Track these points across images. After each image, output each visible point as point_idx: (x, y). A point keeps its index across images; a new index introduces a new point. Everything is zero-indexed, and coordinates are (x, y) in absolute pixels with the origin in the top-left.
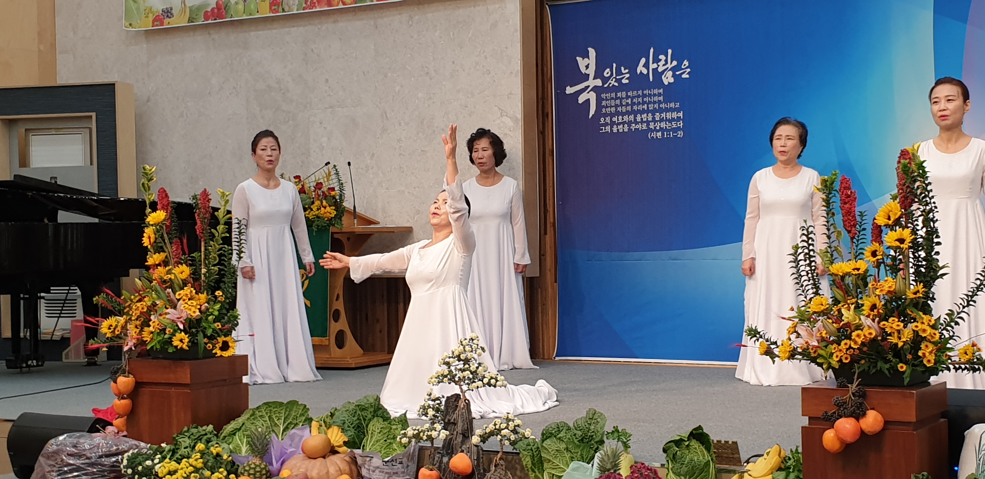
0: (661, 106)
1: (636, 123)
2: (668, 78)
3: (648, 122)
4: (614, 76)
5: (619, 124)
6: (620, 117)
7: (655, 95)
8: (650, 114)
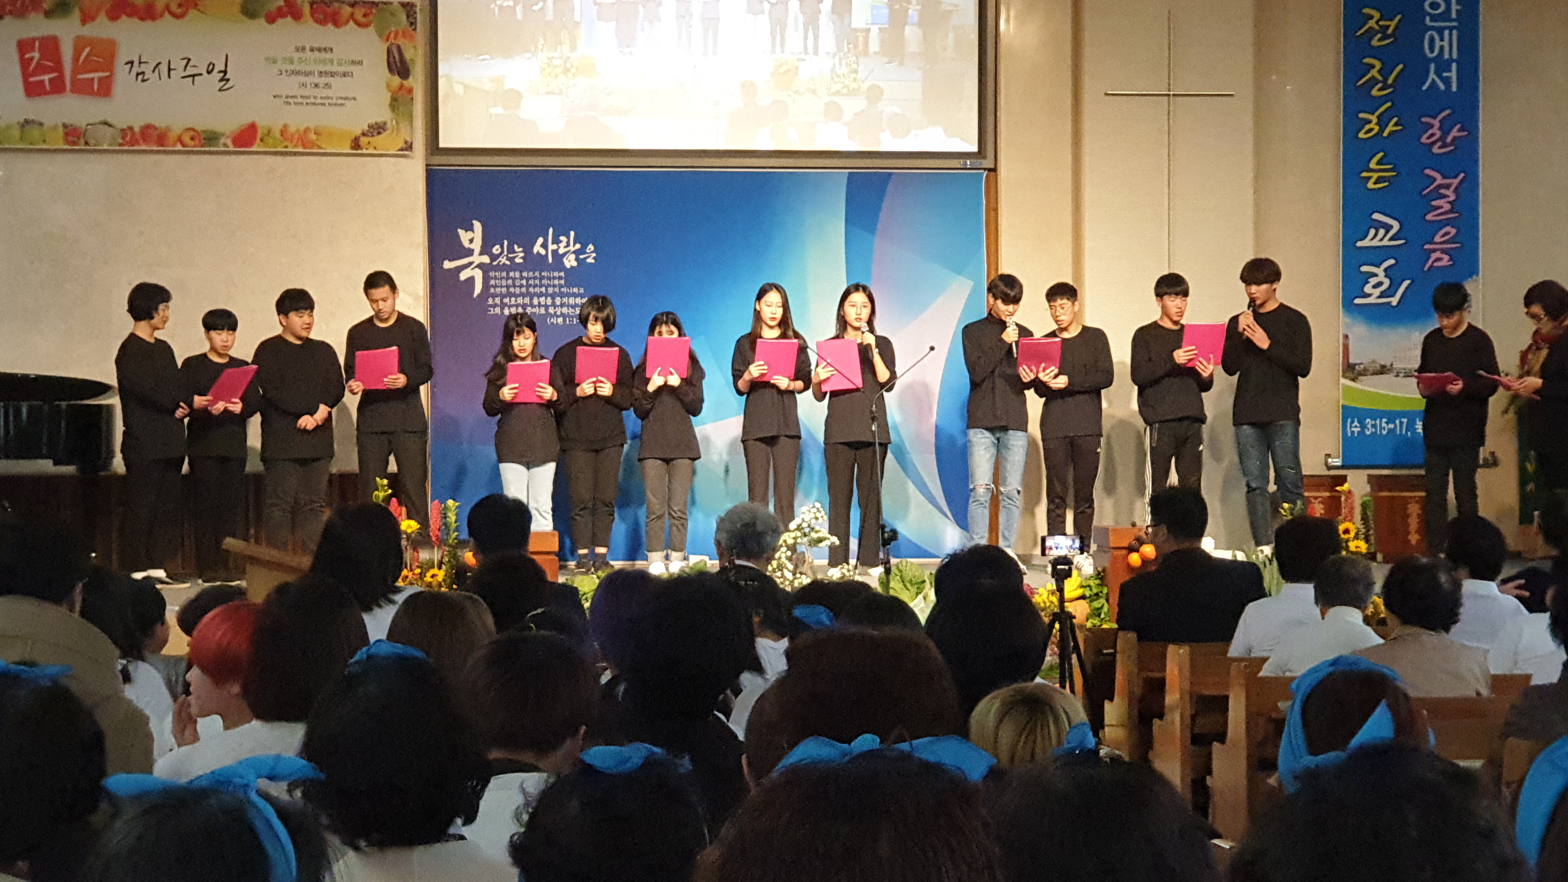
0: (562, 290)
1: (532, 306)
2: (570, 262)
3: (546, 307)
4: (505, 253)
5: (512, 306)
6: (513, 299)
7: (554, 278)
8: (549, 299)
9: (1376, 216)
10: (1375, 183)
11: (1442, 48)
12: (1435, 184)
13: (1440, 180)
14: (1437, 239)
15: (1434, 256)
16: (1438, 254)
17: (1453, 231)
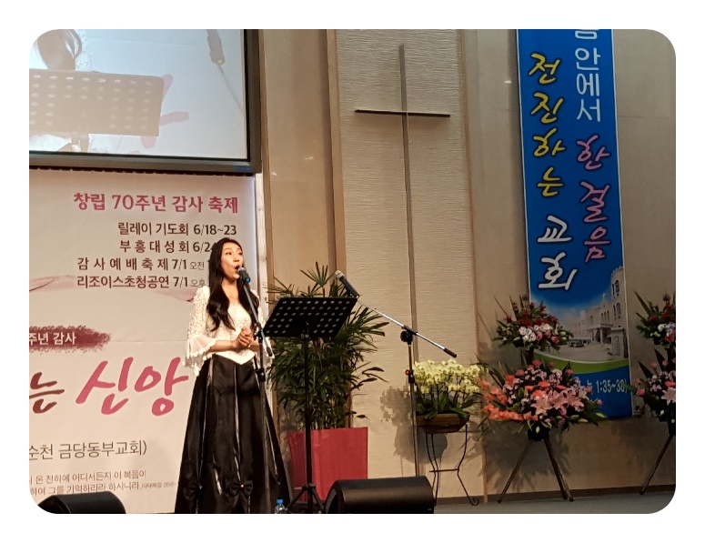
9: (551, 218)
10: (548, 192)
11: (588, 87)
12: (589, 194)
13: (592, 191)
14: (593, 237)
15: (591, 250)
16: (594, 249)
17: (604, 231)
